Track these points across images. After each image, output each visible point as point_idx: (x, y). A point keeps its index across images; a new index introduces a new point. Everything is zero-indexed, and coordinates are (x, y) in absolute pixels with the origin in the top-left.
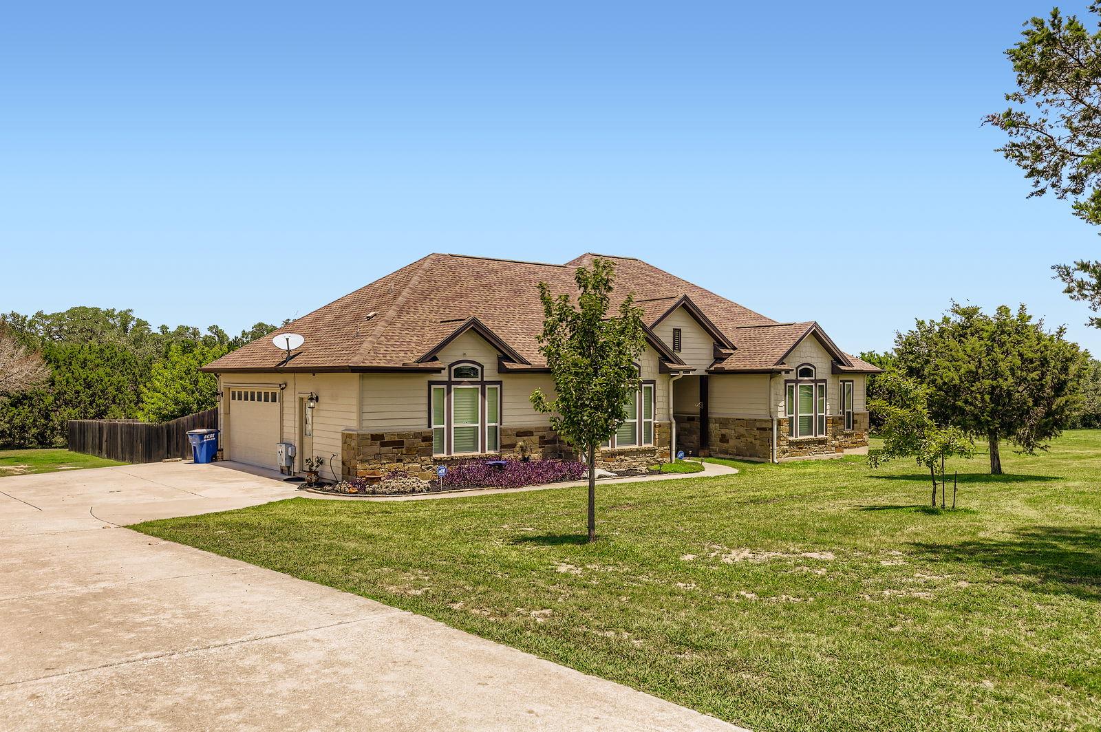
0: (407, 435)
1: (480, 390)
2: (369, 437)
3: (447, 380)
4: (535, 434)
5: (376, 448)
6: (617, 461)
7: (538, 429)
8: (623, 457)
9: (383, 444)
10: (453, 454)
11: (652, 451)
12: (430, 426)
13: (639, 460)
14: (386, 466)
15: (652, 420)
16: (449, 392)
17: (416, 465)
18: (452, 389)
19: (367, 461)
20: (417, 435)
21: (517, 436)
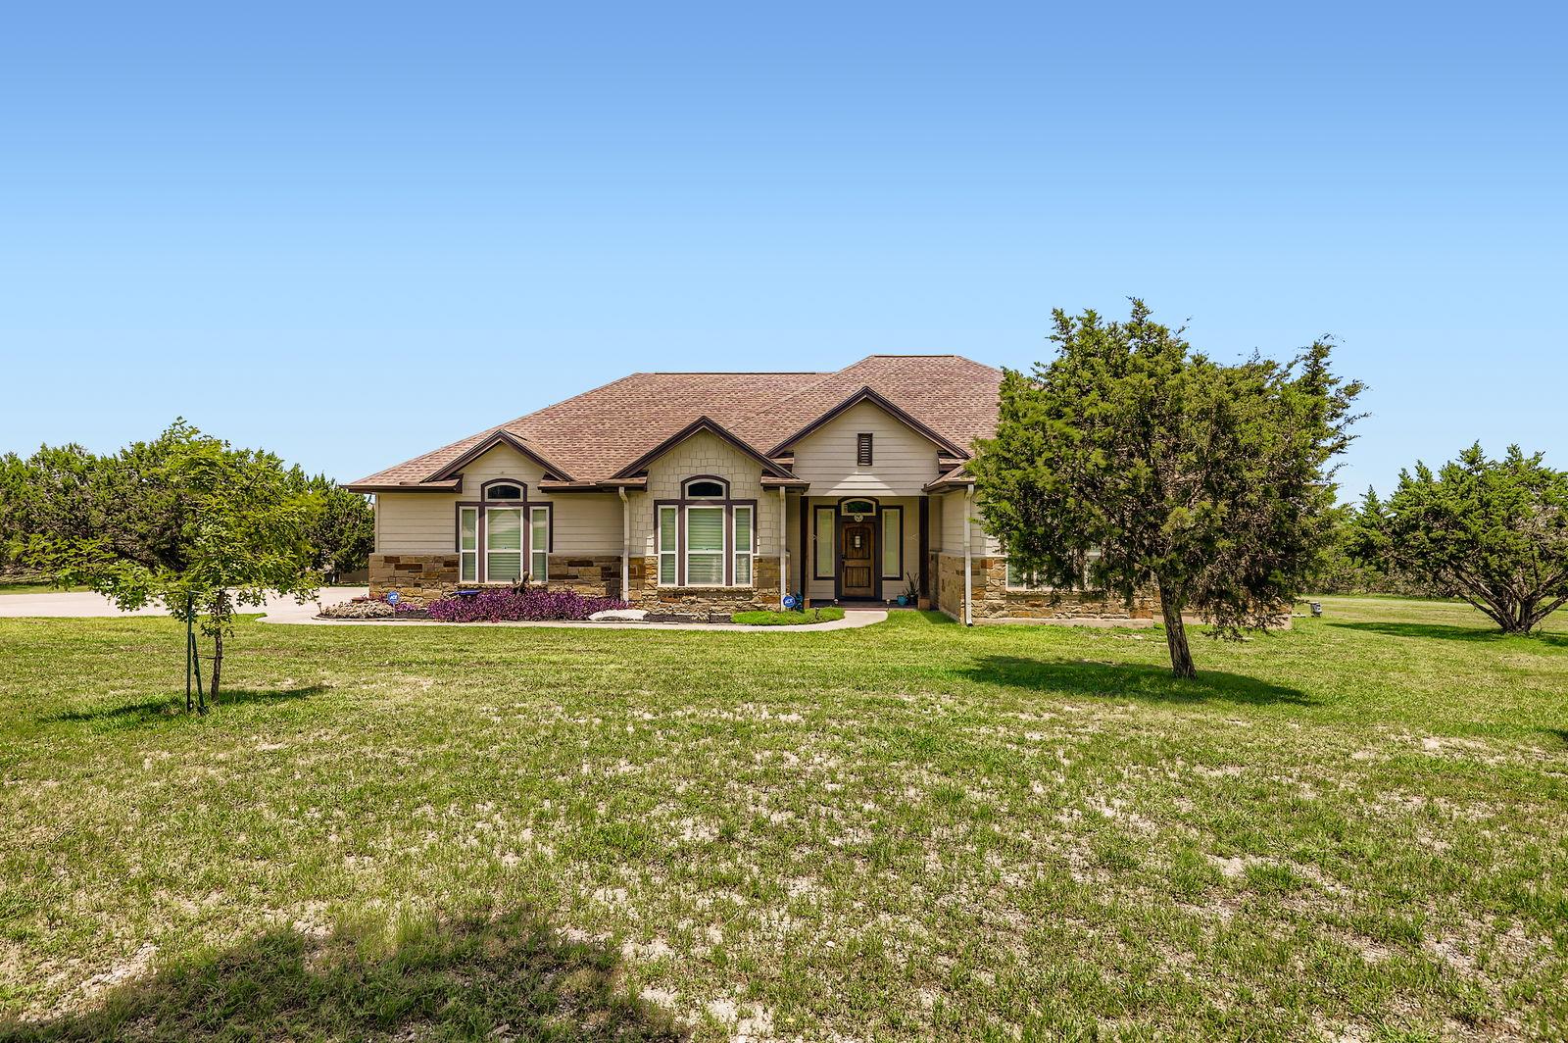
0: (426, 559)
1: (522, 512)
2: (383, 558)
3: (480, 500)
4: (595, 564)
5: (391, 570)
6: (684, 602)
7: (599, 559)
8: (693, 598)
9: (398, 567)
10: (487, 582)
11: (748, 593)
12: (457, 550)
13: (723, 603)
14: (402, 590)
15: (751, 552)
16: (482, 515)
17: (436, 591)
18: (486, 511)
19: (380, 583)
20: (437, 559)
21: (570, 565)
